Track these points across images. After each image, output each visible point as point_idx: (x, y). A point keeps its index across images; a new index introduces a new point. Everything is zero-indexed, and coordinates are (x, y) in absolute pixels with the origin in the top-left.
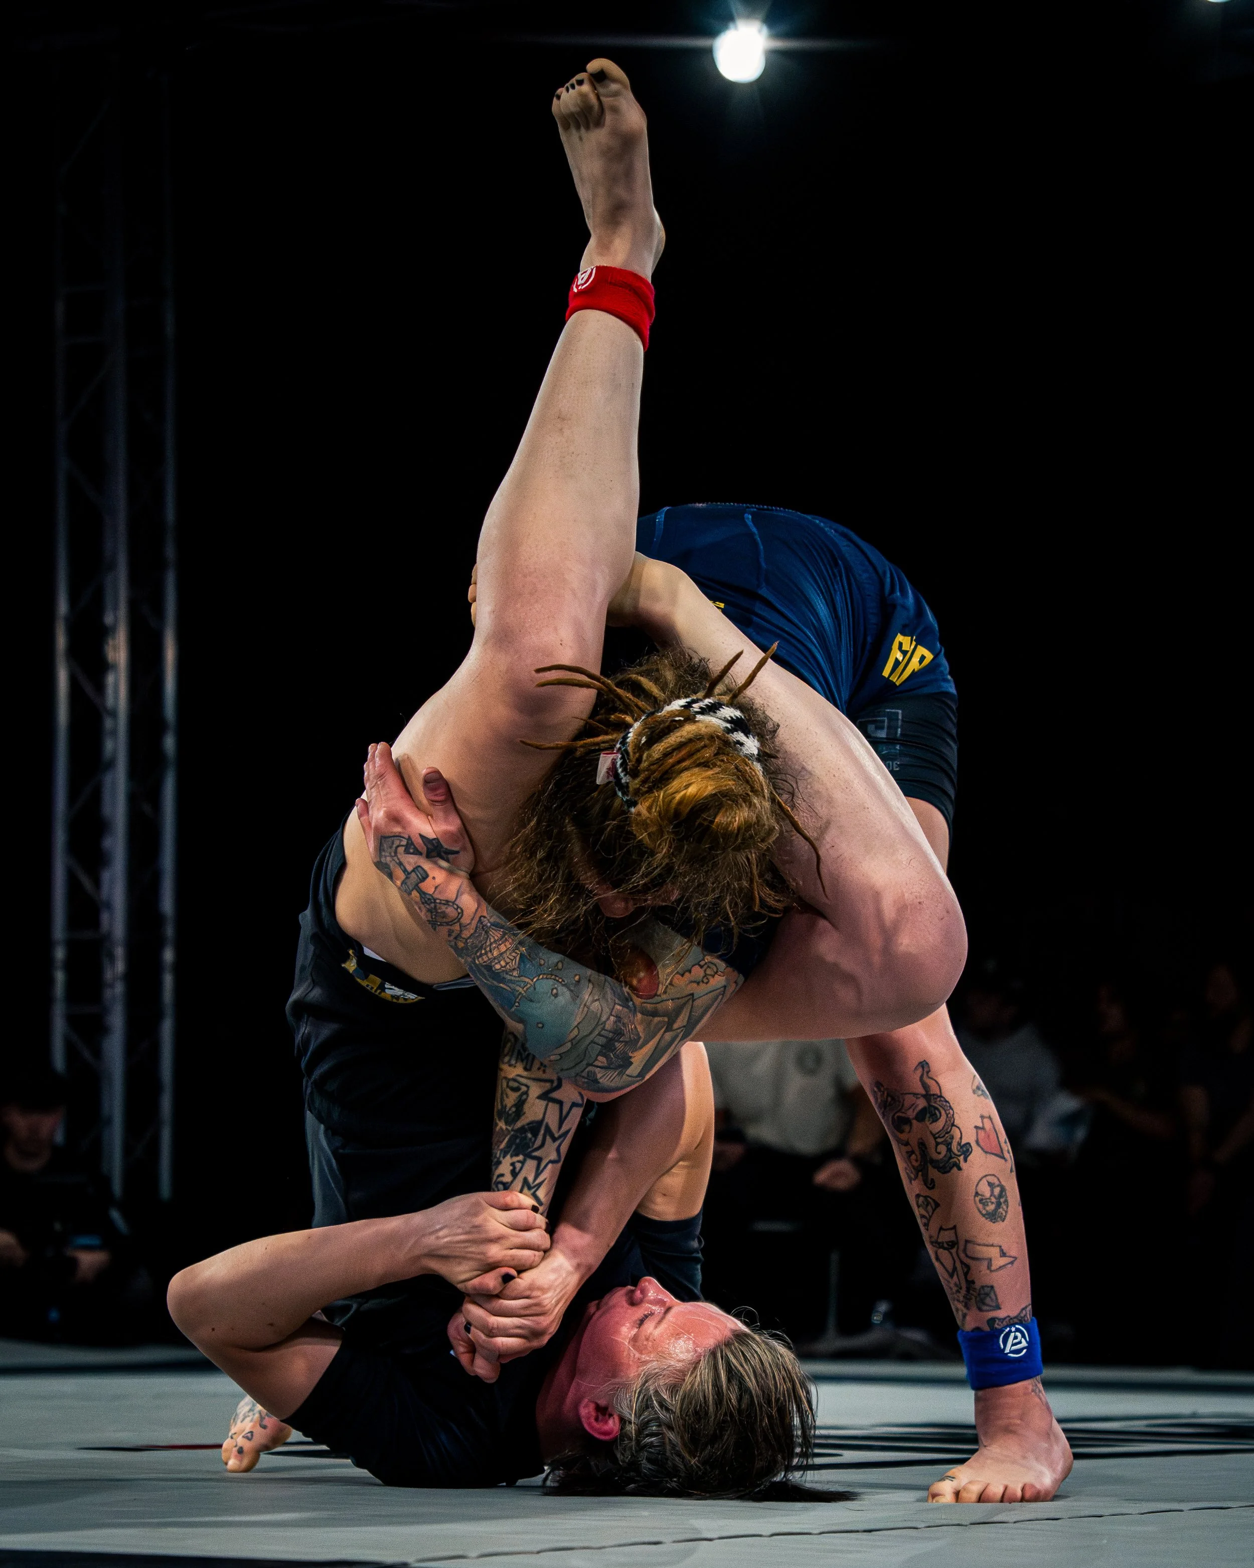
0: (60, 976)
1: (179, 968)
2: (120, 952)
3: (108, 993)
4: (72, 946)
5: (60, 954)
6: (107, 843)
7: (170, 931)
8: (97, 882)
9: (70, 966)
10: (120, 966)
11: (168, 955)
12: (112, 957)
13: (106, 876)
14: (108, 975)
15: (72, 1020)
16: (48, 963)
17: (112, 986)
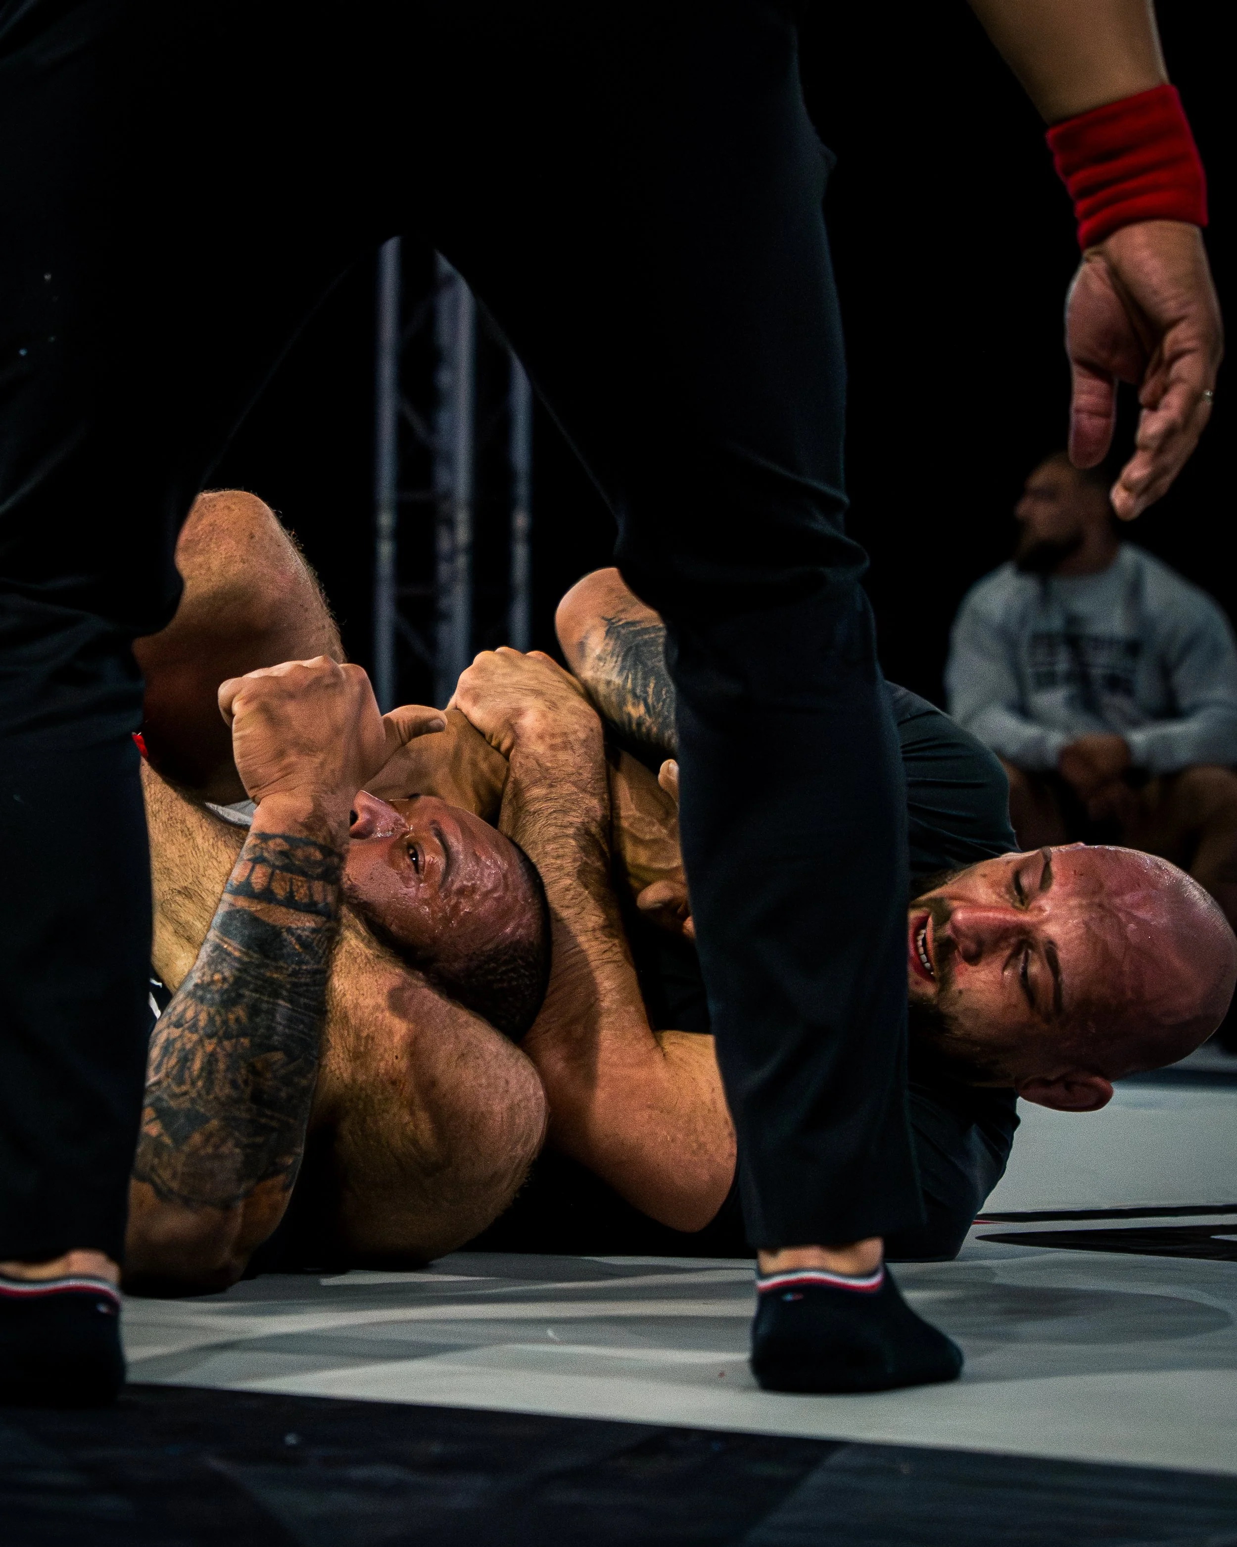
0: (386, 550)
1: (534, 537)
2: (462, 517)
3: (444, 570)
4: (402, 510)
5: (386, 520)
6: (445, 378)
7: (522, 490)
8: (432, 427)
9: (399, 534)
10: (463, 534)
11: (521, 521)
12: (451, 524)
13: (444, 419)
14: (444, 544)
15: (402, 604)
16: (371, 533)
17: (451, 558)
